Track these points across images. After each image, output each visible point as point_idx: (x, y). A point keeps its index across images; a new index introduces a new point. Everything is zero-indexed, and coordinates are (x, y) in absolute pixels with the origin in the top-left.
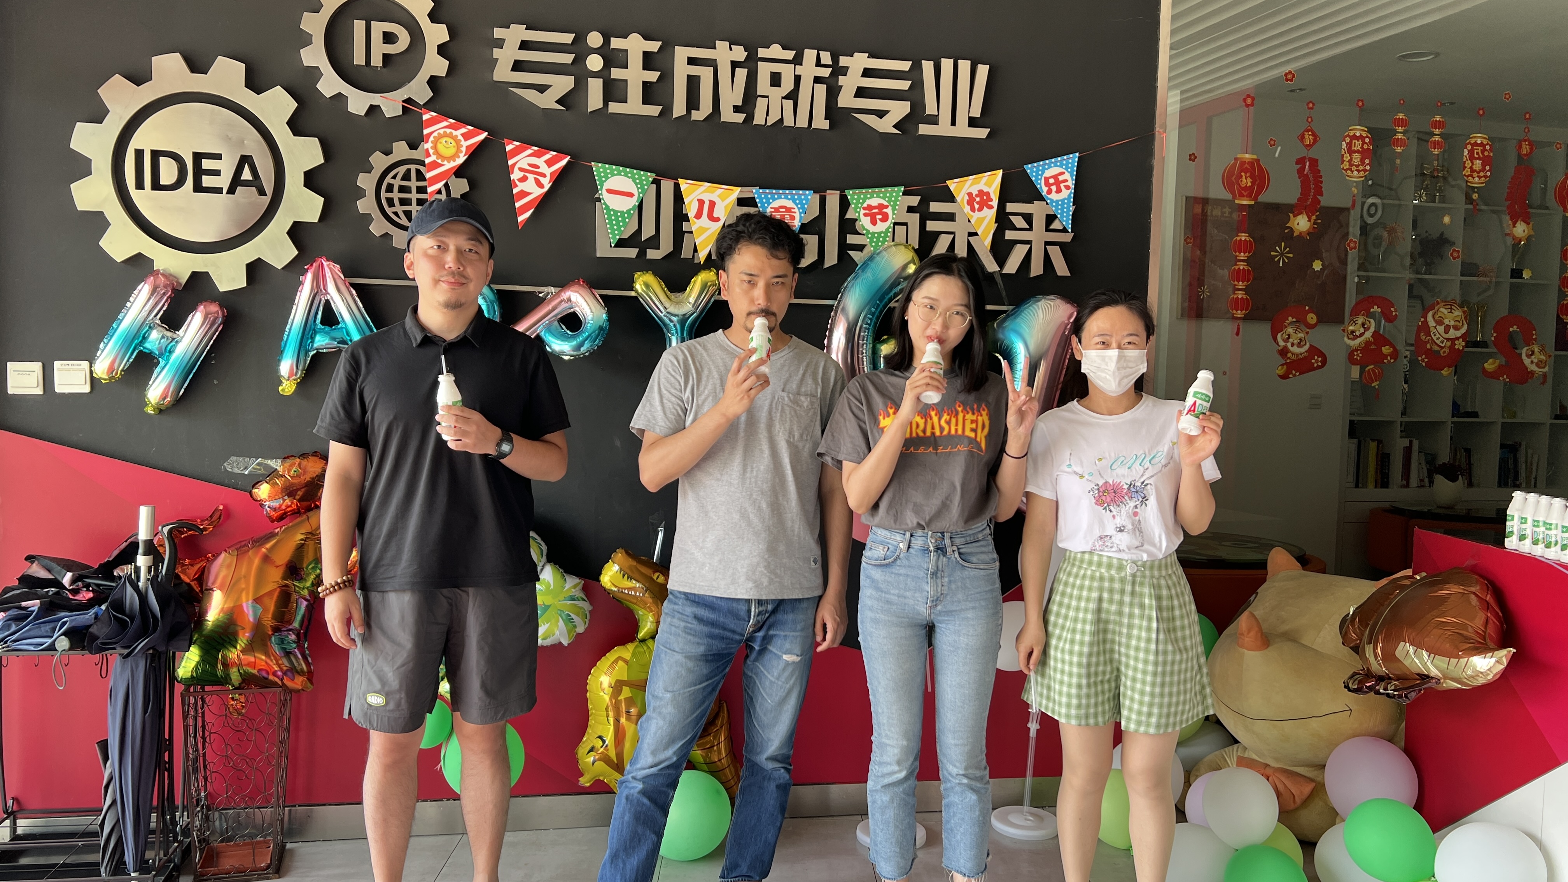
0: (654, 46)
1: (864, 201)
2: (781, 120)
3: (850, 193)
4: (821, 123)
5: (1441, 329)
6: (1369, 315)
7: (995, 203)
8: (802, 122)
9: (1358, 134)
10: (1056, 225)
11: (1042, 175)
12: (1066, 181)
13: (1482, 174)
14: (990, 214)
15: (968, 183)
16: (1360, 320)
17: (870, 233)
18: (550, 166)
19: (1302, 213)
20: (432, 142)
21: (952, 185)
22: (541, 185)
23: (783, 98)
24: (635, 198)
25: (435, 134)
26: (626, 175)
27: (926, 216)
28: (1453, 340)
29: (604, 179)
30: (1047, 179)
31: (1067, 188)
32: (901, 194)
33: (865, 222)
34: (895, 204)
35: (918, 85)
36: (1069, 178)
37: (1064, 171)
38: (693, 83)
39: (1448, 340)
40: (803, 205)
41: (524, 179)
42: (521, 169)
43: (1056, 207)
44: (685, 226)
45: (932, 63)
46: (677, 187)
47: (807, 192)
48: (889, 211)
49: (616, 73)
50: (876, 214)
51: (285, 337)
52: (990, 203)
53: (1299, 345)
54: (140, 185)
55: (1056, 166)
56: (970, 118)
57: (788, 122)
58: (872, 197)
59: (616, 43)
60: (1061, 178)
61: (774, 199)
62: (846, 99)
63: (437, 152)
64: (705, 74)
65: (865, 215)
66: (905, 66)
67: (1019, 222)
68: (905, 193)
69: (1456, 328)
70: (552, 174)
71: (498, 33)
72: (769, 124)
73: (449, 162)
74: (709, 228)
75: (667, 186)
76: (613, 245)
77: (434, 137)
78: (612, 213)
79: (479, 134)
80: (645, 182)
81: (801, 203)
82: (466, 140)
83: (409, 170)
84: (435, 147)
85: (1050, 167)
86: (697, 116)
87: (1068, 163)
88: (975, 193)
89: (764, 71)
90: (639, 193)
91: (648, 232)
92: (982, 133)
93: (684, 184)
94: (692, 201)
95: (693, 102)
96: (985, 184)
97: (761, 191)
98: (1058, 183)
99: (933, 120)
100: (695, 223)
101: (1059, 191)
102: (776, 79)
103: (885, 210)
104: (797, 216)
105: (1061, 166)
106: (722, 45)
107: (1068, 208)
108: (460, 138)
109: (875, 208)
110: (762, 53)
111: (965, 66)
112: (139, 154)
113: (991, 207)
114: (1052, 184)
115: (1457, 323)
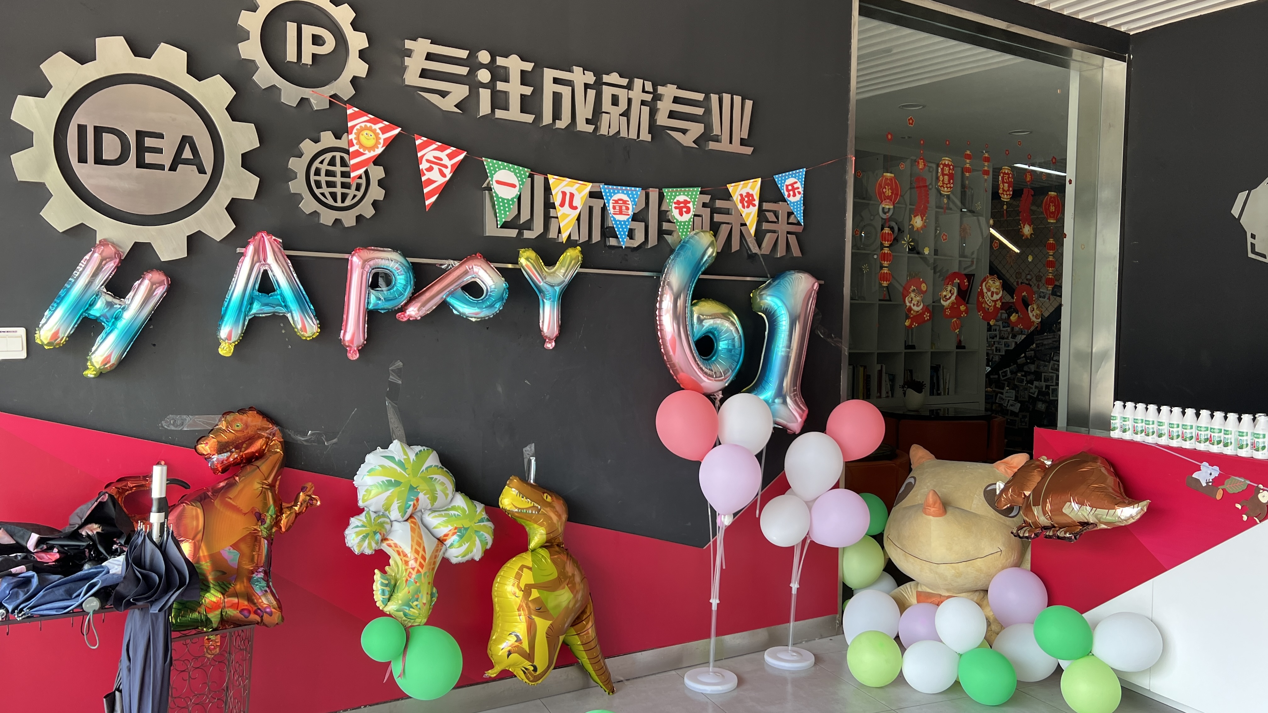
0: (528, 66)
1: (675, 198)
2: (619, 132)
3: (665, 191)
4: (646, 136)
5: (989, 294)
6: (953, 284)
7: (757, 202)
8: (633, 135)
9: (947, 163)
10: (792, 220)
11: (784, 183)
12: (798, 188)
13: (1008, 193)
14: (754, 210)
15: (740, 187)
16: (949, 288)
17: (678, 222)
18: (450, 159)
19: (918, 215)
20: (355, 134)
21: (731, 187)
22: (444, 175)
23: (620, 115)
24: (518, 188)
25: (358, 127)
26: (509, 170)
27: (714, 211)
28: (995, 301)
29: (493, 172)
30: (787, 186)
31: (799, 193)
32: (698, 193)
33: (675, 213)
34: (695, 201)
35: (708, 111)
36: (800, 187)
37: (797, 181)
38: (557, 98)
39: (993, 301)
40: (634, 199)
41: (430, 169)
42: (428, 161)
43: (793, 206)
44: (552, 213)
45: (717, 96)
46: (546, 181)
47: (638, 189)
48: (690, 205)
49: (501, 86)
50: (683, 207)
51: (226, 304)
52: (754, 202)
53: (918, 306)
54: (82, 159)
55: (792, 177)
56: (741, 139)
57: (624, 134)
58: (680, 195)
59: (500, 61)
60: (796, 186)
61: (615, 194)
62: (662, 119)
63: (359, 143)
64: (565, 91)
65: (676, 208)
66: (700, 97)
67: (771, 216)
68: (702, 193)
69: (997, 294)
70: (452, 166)
71: (409, 44)
72: (611, 134)
73: (370, 152)
74: (570, 215)
75: (539, 179)
76: (499, 226)
77: (357, 129)
78: (500, 200)
79: (394, 129)
80: (523, 176)
81: (633, 197)
82: (383, 133)
83: (334, 158)
84: (358, 138)
85: (789, 178)
86: (561, 124)
87: (799, 175)
88: (744, 194)
89: (607, 92)
90: (520, 185)
91: (525, 216)
92: (748, 150)
93: (552, 179)
94: (557, 192)
95: (557, 115)
96: (751, 188)
97: (606, 186)
98: (794, 189)
99: (717, 139)
100: (560, 210)
101: (794, 195)
102: (615, 101)
103: (688, 205)
104: (630, 207)
105: (795, 177)
106: (578, 70)
107: (800, 208)
108: (378, 131)
109: (682, 203)
110: (606, 78)
111: (738, 99)
112: (82, 129)
113: (754, 205)
114: (790, 190)
115: (997, 290)
